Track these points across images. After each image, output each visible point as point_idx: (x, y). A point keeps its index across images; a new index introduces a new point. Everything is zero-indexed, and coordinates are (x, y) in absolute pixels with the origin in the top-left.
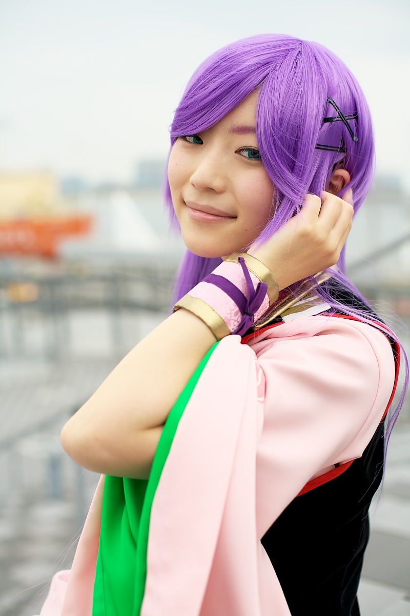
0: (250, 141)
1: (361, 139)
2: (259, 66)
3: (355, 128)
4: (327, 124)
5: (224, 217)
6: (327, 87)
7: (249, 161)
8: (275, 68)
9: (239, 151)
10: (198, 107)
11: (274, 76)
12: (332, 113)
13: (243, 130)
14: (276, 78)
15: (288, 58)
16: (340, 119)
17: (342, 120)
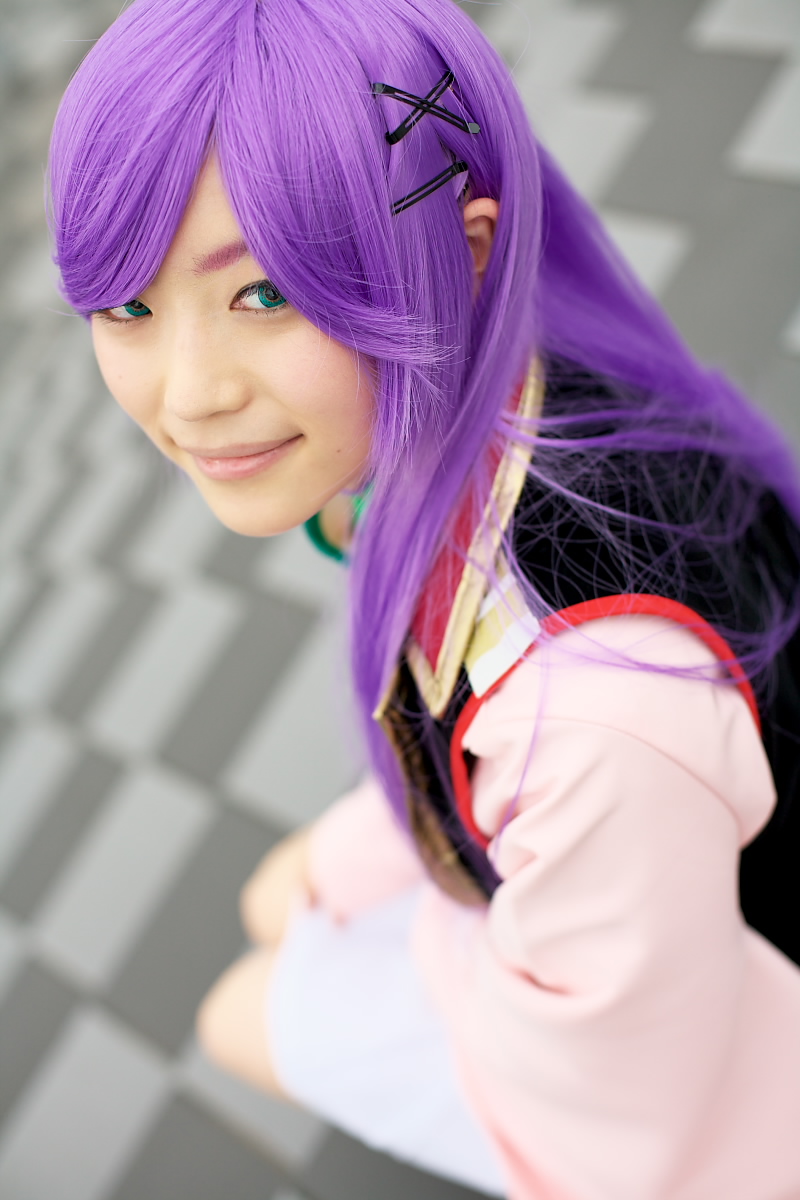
0: (250, 271)
1: (484, 122)
2: (183, 106)
3: (460, 106)
4: (397, 147)
5: (278, 448)
6: (357, 64)
7: (271, 315)
8: (223, 88)
9: (235, 302)
10: (99, 253)
11: (229, 114)
12: (396, 112)
13: (224, 257)
14: (237, 116)
15: (240, 44)
16: (420, 112)
17: (424, 111)
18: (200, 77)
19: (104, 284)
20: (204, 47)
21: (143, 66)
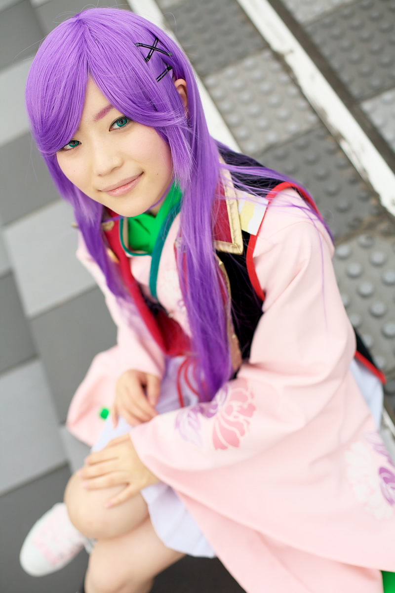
0: (115, 114)
3: (164, 48)
4: (150, 62)
5: (137, 179)
8: (87, 54)
9: (111, 128)
12: (146, 51)
13: (102, 113)
15: (88, 41)
16: (152, 50)
17: (154, 50)
18: (79, 54)
19: (61, 136)
20: (77, 45)
21: (58, 56)
